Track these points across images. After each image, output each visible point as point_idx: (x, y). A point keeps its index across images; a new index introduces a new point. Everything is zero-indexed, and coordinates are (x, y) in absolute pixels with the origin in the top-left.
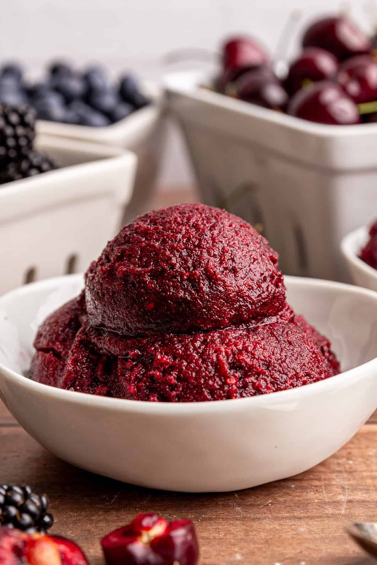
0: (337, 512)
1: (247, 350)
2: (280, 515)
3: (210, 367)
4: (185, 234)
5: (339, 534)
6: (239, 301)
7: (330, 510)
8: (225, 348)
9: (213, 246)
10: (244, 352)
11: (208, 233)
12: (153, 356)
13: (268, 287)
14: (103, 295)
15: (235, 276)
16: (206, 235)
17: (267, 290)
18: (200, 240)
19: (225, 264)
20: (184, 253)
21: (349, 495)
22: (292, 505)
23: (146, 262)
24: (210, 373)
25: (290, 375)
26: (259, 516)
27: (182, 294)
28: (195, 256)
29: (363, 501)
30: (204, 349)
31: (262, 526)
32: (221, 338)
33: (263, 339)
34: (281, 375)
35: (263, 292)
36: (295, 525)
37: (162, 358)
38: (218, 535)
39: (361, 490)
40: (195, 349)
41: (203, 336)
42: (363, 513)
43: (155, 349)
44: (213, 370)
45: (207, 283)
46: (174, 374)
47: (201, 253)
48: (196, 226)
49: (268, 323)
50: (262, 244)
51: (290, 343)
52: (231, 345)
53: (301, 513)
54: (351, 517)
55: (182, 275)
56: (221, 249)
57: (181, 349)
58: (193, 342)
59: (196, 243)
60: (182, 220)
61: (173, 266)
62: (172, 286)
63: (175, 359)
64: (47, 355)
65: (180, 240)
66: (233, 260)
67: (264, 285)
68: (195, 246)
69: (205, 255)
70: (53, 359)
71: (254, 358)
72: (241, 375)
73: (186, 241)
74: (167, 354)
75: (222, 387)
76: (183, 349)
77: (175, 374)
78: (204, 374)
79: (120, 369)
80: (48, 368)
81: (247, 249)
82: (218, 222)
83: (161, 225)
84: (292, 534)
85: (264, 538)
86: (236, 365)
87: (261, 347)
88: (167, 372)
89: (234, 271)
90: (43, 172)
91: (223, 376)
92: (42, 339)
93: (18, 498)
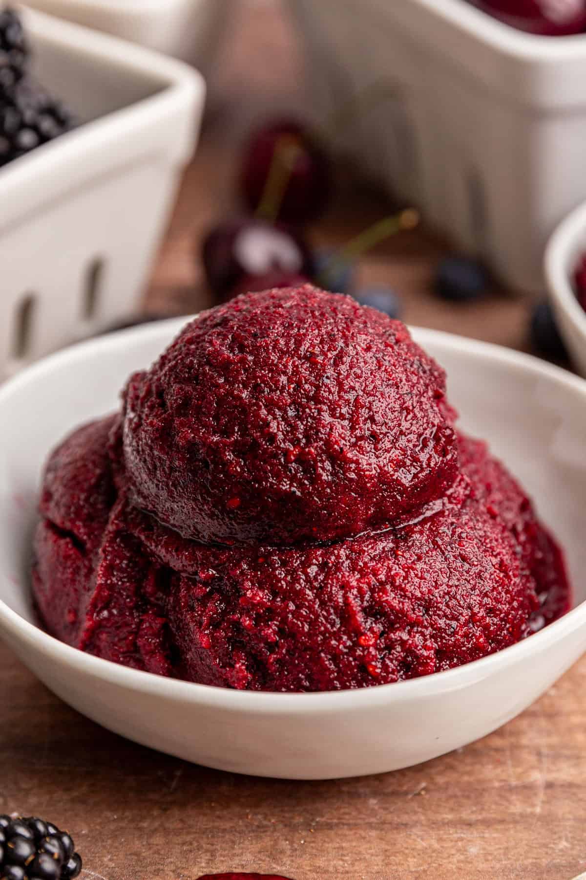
0: (529, 810)
1: (393, 584)
2: (439, 817)
3: (333, 617)
4: (292, 374)
5: (530, 861)
6: (381, 490)
7: (517, 807)
8: (358, 580)
9: (340, 397)
10: (388, 587)
11: (330, 372)
12: (237, 588)
13: (429, 460)
14: (155, 467)
15: (376, 449)
16: (327, 378)
17: (429, 465)
18: (318, 388)
19: (358, 431)
20: (291, 413)
21: (549, 771)
22: (459, 794)
23: (226, 425)
24: (333, 626)
25: (462, 619)
26: (405, 818)
27: (285, 487)
28: (309, 420)
29: (571, 785)
30: (322, 581)
31: (410, 841)
32: (351, 559)
33: (419, 558)
34: (448, 622)
35: (422, 470)
36: (462, 839)
37: (255, 595)
38: (341, 863)
39: (568, 758)
40: (308, 580)
41: (321, 555)
42: (570, 813)
43: (242, 573)
44: (338, 621)
45: (328, 465)
46: (274, 625)
47: (319, 414)
48: (310, 358)
49: (429, 514)
50: (421, 374)
51: (464, 559)
52: (367, 574)
53: (473, 812)
54: (552, 821)
55: (286, 452)
56: (352, 401)
57: (285, 579)
58: (306, 565)
59: (311, 394)
60: (287, 344)
61: (272, 438)
62: (270, 471)
63: (275, 595)
64: (62, 542)
65: (283, 387)
66: (372, 419)
67: (423, 457)
68: (309, 399)
69: (327, 418)
70: (71, 552)
71: (405, 596)
72: (384, 627)
73: (294, 388)
74: (261, 588)
75: (351, 650)
76: (289, 578)
77: (276, 625)
78: (322, 629)
79: (185, 596)
80: (65, 568)
81: (397, 393)
82: (347, 346)
83: (251, 353)
84: (458, 861)
85: (413, 870)
86: (374, 610)
87: (416, 575)
88: (262, 619)
89: (375, 437)
90: (43, 139)
91: (355, 632)
92: (52, 504)
93: (25, 850)
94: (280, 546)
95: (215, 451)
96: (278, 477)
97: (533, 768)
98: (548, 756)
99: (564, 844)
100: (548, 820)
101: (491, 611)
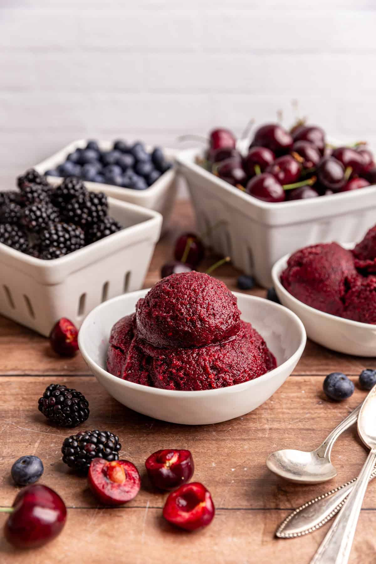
0: (264, 436)
1: (220, 360)
2: (235, 438)
3: (201, 369)
4: (189, 295)
6: (216, 331)
7: (260, 435)
8: (209, 358)
9: (203, 302)
10: (218, 360)
11: (200, 294)
12: (171, 361)
13: (231, 322)
14: (146, 324)
15: (215, 318)
16: (199, 296)
17: (231, 324)
18: (197, 299)
19: (209, 312)
20: (188, 306)
21: (271, 425)
22: (241, 431)
23: (168, 310)
24: (201, 372)
25: (242, 371)
26: (224, 438)
27: (186, 329)
28: (194, 308)
29: (278, 429)
30: (198, 358)
31: (226, 444)
32: (206, 352)
33: (228, 352)
34: (237, 372)
35: (229, 325)
36: (242, 444)
37: (176, 363)
38: (203, 450)
39: (277, 421)
40: (193, 358)
41: (197, 350)
42: (277, 437)
43: (173, 356)
44: (202, 370)
45: (199, 322)
46: (182, 372)
47: (197, 307)
48: (194, 290)
49: (231, 340)
50: (229, 297)
51: (242, 353)
52: (211, 356)
53: (246, 436)
54: (271, 439)
55: (187, 318)
56: (207, 303)
57: (186, 358)
58: (192, 353)
59: (194, 301)
60: (187, 286)
61: (182, 314)
62: (182, 324)
63: (183, 363)
64: (117, 351)
65: (186, 299)
66: (214, 309)
67: (229, 321)
68: (194, 302)
69: (199, 308)
70: (119, 353)
71: (223, 363)
72: (217, 373)
73: (189, 299)
74: (178, 360)
75: (207, 379)
76: (187, 357)
77: (183, 372)
78: (197, 373)
79: (155, 365)
80: (117, 358)
81: (221, 302)
82: (206, 287)
83: (176, 289)
84: (241, 450)
85: (226, 452)
86: (214, 367)
87: (227, 357)
88: (178, 370)
89: (214, 315)
90: (112, 232)
91: (207, 373)
92: (114, 340)
93: (104, 439)
94: (185, 348)
95: (165, 318)
96: (184, 326)
97: (266, 424)
98: (270, 420)
99: (275, 446)
100: (270, 439)
101: (251, 369)
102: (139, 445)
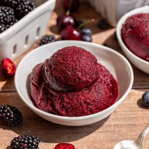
0: (111, 130)
1: (88, 98)
3: (79, 104)
5: (110, 139)
8: (83, 98)
16: (77, 65)
20: (72, 71)
23: (61, 73)
29: (118, 125)
32: (82, 94)
33: (93, 94)
35: (93, 79)
36: (100, 135)
40: (75, 98)
41: (77, 93)
42: (117, 130)
43: (64, 96)
45: (78, 80)
47: (76, 72)
48: (75, 62)
49: (94, 85)
55: (71, 78)
59: (75, 68)
60: (71, 59)
61: (69, 75)
63: (69, 100)
64: (35, 87)
71: (90, 100)
72: (87, 105)
73: (72, 67)
75: (82, 109)
76: (72, 97)
77: (70, 105)
78: (77, 106)
79: (55, 99)
86: (85, 102)
88: (67, 104)
91: (82, 106)
93: (31, 141)
94: (70, 91)
95: (60, 77)
96: (70, 82)
98: (114, 120)
99: (116, 136)
100: (114, 131)
101: (104, 101)
102: (48, 136)
